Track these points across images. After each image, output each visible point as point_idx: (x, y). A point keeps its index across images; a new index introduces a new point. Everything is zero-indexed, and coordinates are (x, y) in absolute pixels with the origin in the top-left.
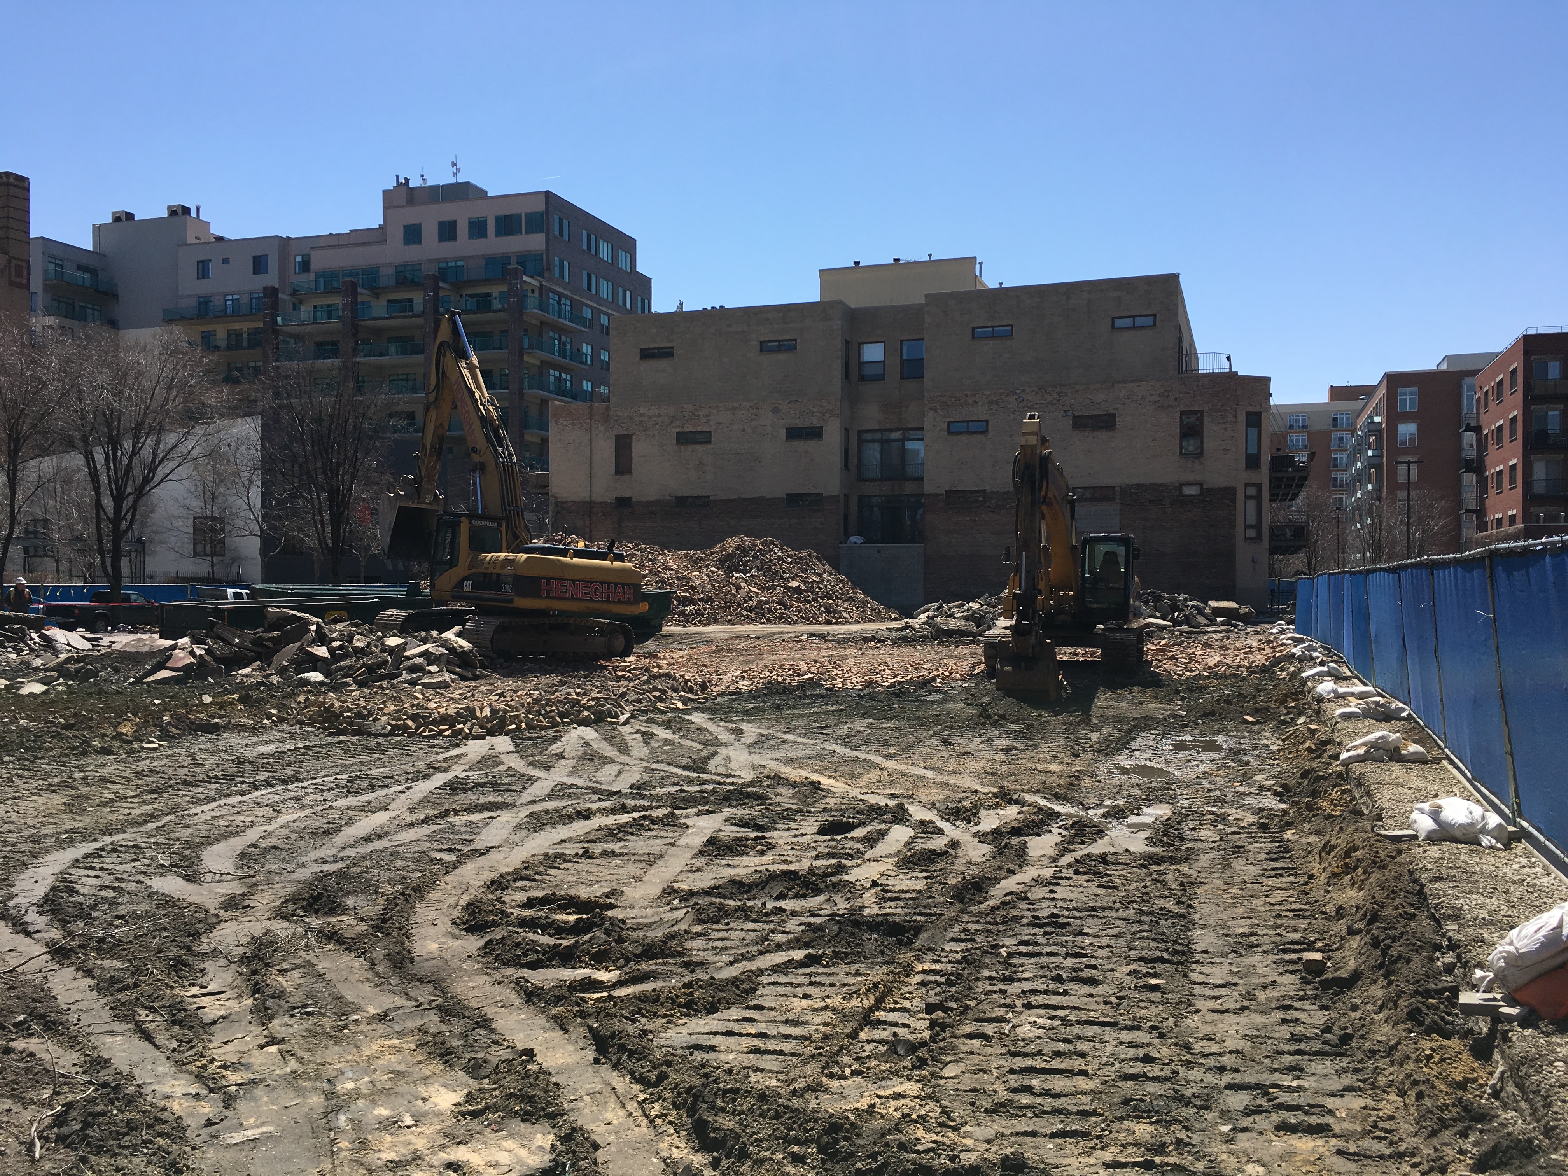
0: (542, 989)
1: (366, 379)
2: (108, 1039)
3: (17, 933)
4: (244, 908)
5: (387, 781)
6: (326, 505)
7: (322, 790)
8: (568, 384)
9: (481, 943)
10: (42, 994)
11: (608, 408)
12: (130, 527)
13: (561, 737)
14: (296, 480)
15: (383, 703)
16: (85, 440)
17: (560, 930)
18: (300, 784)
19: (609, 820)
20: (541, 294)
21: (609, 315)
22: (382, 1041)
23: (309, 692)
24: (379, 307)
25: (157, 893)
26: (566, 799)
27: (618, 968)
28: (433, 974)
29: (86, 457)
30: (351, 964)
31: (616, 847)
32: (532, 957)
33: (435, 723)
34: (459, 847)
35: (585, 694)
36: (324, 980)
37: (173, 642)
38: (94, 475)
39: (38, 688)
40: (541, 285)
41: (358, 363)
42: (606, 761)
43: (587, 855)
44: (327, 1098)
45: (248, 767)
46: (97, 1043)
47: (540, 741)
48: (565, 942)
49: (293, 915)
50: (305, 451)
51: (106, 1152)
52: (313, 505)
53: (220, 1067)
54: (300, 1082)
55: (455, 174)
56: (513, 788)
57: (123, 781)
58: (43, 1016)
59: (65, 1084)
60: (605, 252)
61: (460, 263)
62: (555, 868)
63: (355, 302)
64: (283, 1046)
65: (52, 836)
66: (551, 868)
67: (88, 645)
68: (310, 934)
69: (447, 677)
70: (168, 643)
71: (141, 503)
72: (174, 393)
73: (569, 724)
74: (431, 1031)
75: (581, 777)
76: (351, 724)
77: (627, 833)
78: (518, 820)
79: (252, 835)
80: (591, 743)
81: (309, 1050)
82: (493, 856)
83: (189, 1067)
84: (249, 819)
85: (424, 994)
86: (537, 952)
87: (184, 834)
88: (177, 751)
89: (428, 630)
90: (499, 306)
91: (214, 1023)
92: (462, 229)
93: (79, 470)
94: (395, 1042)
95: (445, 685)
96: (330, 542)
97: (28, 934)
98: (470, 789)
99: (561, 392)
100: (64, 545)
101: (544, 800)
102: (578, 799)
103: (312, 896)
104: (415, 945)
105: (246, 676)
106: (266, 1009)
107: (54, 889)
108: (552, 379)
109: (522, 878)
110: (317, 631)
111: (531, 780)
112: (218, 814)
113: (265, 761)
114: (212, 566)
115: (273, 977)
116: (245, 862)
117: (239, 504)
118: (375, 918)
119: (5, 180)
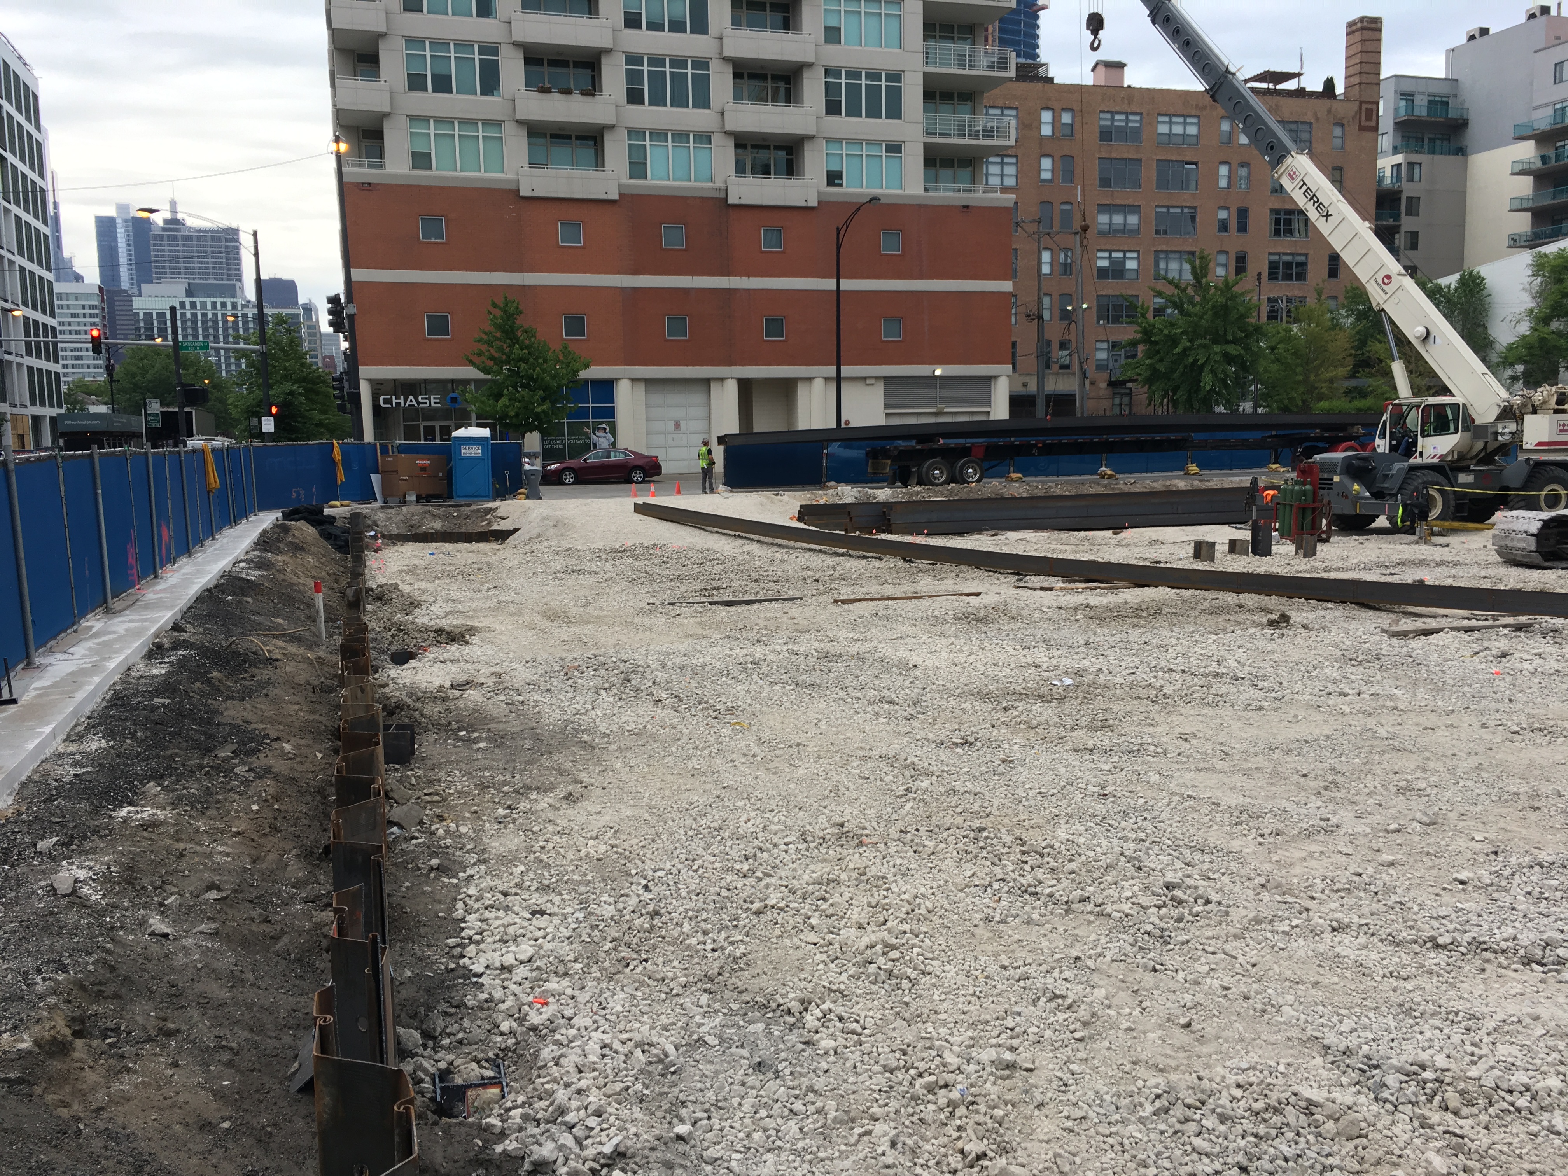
119: (1359, 25)
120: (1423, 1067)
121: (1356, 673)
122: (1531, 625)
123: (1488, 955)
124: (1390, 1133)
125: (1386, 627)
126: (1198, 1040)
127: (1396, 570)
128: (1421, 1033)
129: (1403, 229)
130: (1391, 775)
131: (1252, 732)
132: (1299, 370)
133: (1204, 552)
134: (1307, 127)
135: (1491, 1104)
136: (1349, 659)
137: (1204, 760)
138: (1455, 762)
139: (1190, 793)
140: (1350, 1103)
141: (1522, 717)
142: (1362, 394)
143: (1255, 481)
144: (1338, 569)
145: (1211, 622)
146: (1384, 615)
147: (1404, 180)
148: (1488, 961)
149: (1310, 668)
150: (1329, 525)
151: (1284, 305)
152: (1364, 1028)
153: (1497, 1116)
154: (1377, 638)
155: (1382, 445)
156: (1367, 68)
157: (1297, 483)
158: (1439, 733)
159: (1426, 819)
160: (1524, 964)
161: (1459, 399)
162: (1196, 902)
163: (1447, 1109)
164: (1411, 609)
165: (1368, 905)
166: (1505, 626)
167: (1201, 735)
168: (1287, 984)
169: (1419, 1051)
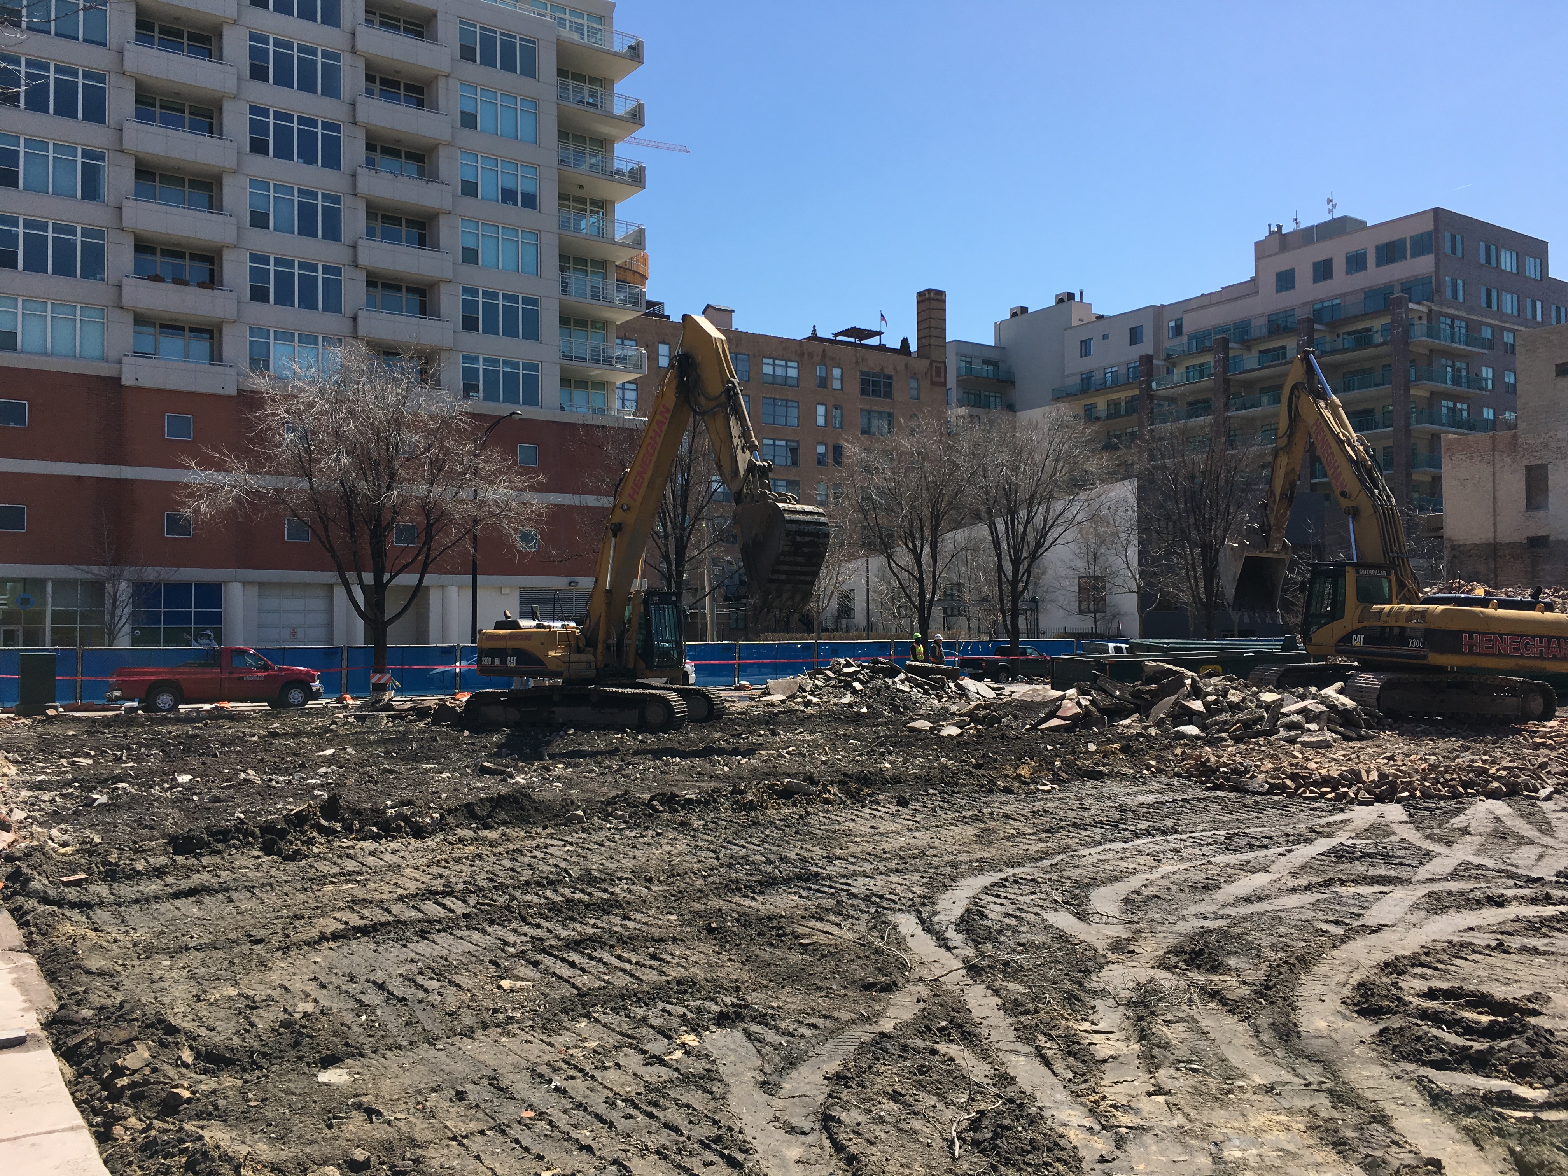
0: (1450, 1093)
1: (1238, 432)
2: (1013, 1058)
3: (940, 947)
4: (1129, 952)
5: (1266, 841)
6: (1199, 560)
7: (1200, 845)
8: (1465, 414)
9: (1376, 1029)
10: (959, 1005)
11: (1515, 436)
12: (1025, 588)
13: (1465, 809)
14: (1171, 538)
15: (1260, 760)
16: (989, 512)
17: (1470, 1030)
18: (1179, 837)
19: (1531, 911)
20: (1430, 320)
21: (1514, 331)
22: (1268, 1115)
23: (1186, 745)
24: (1251, 360)
25: (1052, 926)
26: (1473, 881)
27: (1546, 1087)
28: (1322, 1053)
29: (990, 528)
30: (1234, 1027)
31: (1540, 943)
32: (1437, 1056)
33: (1316, 784)
34: (1347, 921)
35: (1493, 762)
36: (1208, 1039)
37: (1061, 693)
38: (996, 543)
39: (954, 731)
40: (1430, 310)
41: (1230, 417)
42: (1523, 841)
43: (1500, 947)
44: (1215, 1162)
45: (1130, 815)
46: (1004, 1060)
47: (1438, 812)
48: (1477, 1046)
49: (1176, 967)
50: (1178, 509)
51: (1013, 1165)
52: (1186, 560)
53: (1111, 1106)
54: (1187, 1138)
55: (1330, 211)
56: (1408, 862)
57: (1022, 819)
58: (960, 1026)
59: (978, 1092)
60: (1507, 262)
61: (1336, 302)
62: (1462, 958)
63: (1226, 358)
64: (1170, 1099)
65: (966, 863)
66: (1457, 957)
67: (993, 694)
68: (1192, 990)
69: (1328, 736)
70: (1058, 693)
71: (1034, 566)
72: (1061, 464)
73: (1474, 795)
74: (1322, 1115)
75: (1491, 857)
76: (1228, 779)
77: (1553, 929)
78: (1414, 899)
79: (1136, 882)
80: (1503, 819)
81: (1195, 1108)
82: (1385, 936)
83: (1083, 1099)
84: (1131, 866)
85: (1313, 1074)
86: (1442, 1051)
87: (1075, 873)
88: (1068, 794)
89: (1306, 685)
90: (1381, 340)
91: (1105, 1061)
92: (1339, 266)
93: (985, 539)
94: (1283, 1118)
95: (1327, 745)
96: (1203, 597)
97: (949, 949)
98: (1357, 859)
99: (1456, 423)
100: (974, 606)
101: (1446, 879)
102: (1488, 882)
103: (1193, 951)
104: (1301, 1019)
105: (1127, 727)
106: (1153, 1057)
107: (968, 911)
108: (1444, 410)
109: (1422, 965)
110: (1192, 685)
111: (1428, 855)
112: (1104, 858)
113: (1145, 810)
114: (1095, 623)
115: (1158, 1026)
116: (1129, 907)
117: (1117, 563)
118: (1258, 983)
119: (927, 296)
156: (934, 332)
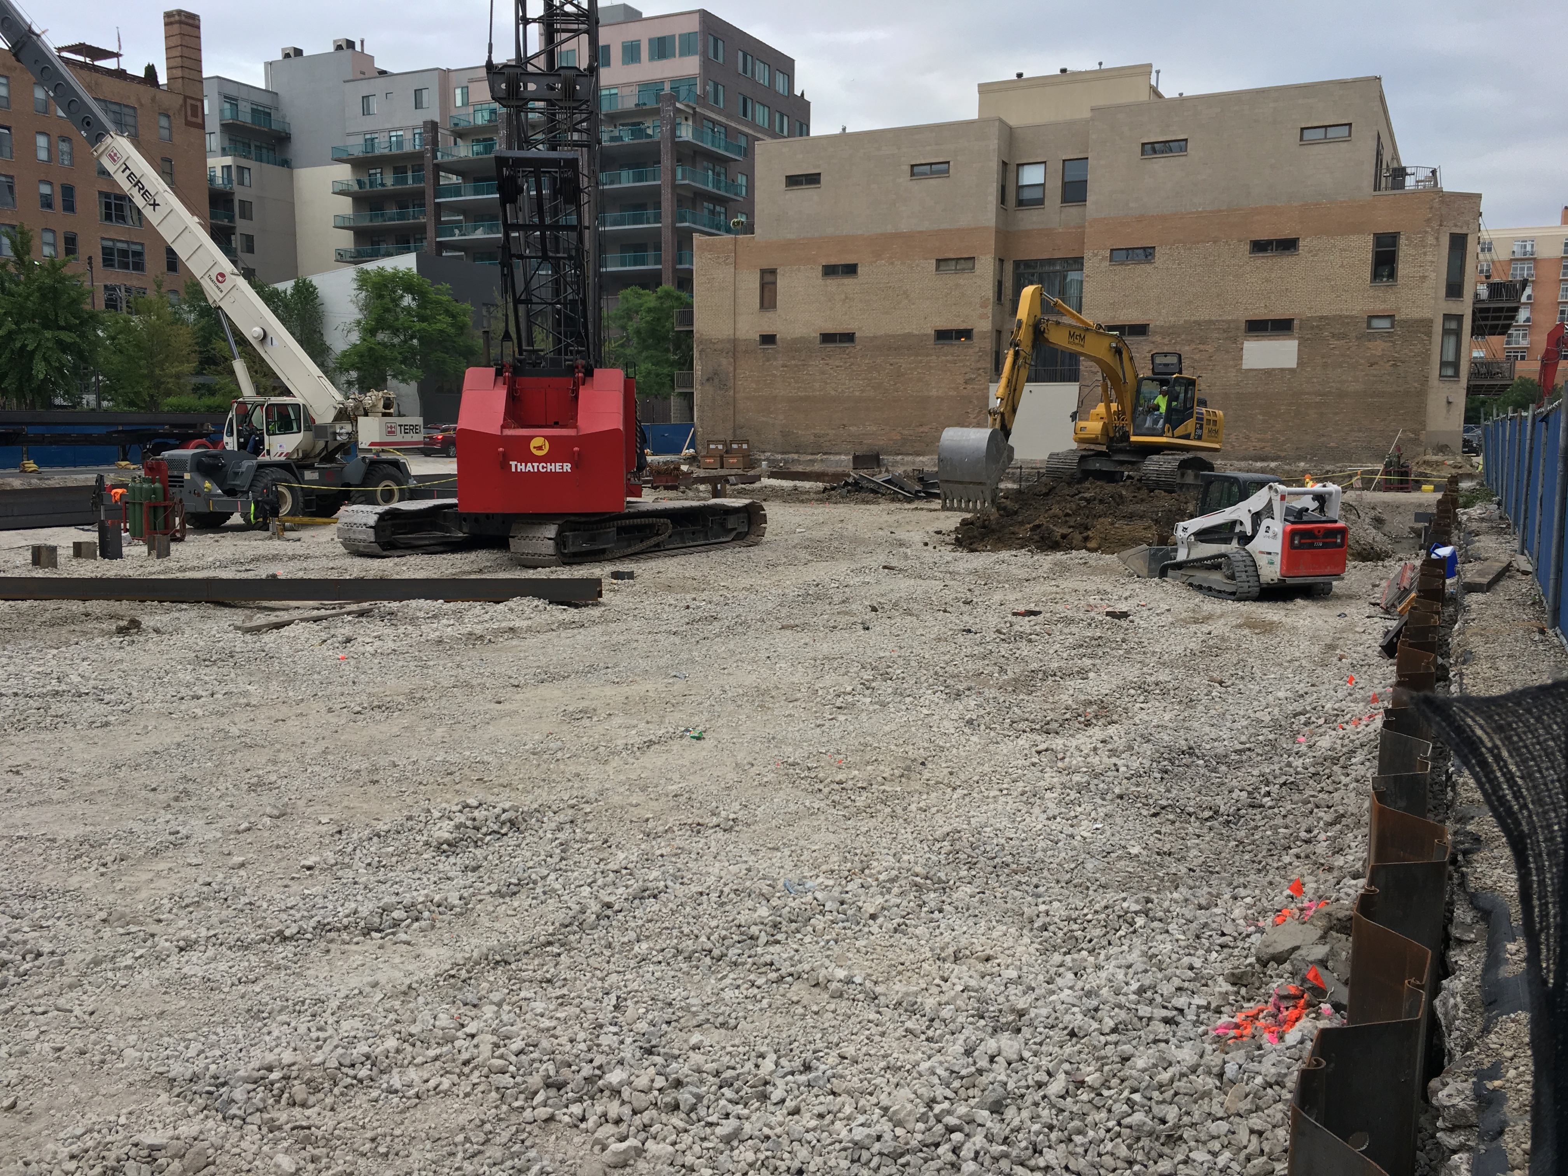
8: (722, 217)
20: (694, 122)
40: (695, 112)
60: (761, 74)
92: (617, 54)
108: (706, 212)
119: (177, 18)
120: (270, 1069)
121: (209, 674)
122: (371, 610)
123: (333, 935)
124: (237, 1150)
125: (239, 624)
126: (25, 1120)
127: (251, 567)
128: (269, 1033)
129: (238, 231)
130: (243, 774)
131: (97, 751)
132: (143, 363)
133: (43, 558)
134: (131, 112)
135: (336, 1084)
136: (203, 660)
137: (38, 792)
138: (304, 749)
139: (21, 833)
140: (195, 1134)
141: (364, 697)
142: (212, 392)
143: (100, 479)
144: (193, 569)
145: (53, 635)
146: (239, 611)
147: (235, 183)
148: (332, 941)
149: (162, 674)
150: (182, 524)
151: (123, 294)
152: (212, 1047)
153: (342, 1094)
154: (231, 635)
155: (231, 443)
156: (188, 63)
157: (145, 480)
158: (290, 723)
159: (276, 812)
160: (364, 935)
161: (299, 400)
162: (24, 958)
163: (294, 1104)
164: (265, 603)
165: (217, 912)
166: (349, 613)
167: (36, 764)
168: (130, 1023)
169: (267, 1053)
